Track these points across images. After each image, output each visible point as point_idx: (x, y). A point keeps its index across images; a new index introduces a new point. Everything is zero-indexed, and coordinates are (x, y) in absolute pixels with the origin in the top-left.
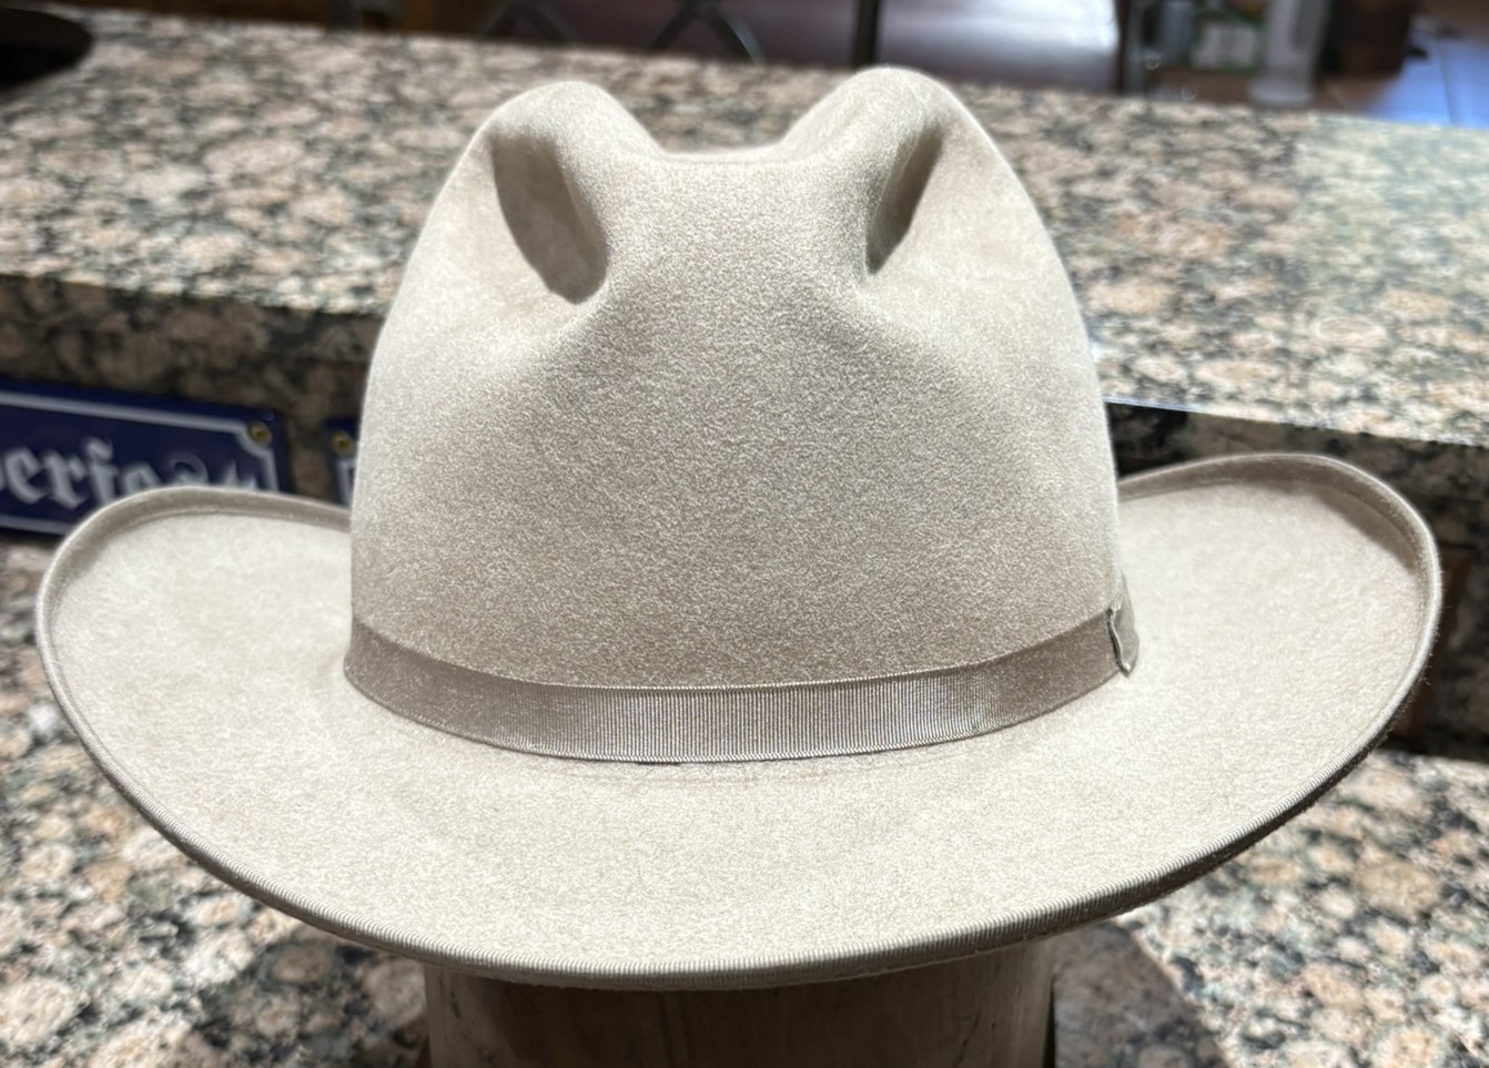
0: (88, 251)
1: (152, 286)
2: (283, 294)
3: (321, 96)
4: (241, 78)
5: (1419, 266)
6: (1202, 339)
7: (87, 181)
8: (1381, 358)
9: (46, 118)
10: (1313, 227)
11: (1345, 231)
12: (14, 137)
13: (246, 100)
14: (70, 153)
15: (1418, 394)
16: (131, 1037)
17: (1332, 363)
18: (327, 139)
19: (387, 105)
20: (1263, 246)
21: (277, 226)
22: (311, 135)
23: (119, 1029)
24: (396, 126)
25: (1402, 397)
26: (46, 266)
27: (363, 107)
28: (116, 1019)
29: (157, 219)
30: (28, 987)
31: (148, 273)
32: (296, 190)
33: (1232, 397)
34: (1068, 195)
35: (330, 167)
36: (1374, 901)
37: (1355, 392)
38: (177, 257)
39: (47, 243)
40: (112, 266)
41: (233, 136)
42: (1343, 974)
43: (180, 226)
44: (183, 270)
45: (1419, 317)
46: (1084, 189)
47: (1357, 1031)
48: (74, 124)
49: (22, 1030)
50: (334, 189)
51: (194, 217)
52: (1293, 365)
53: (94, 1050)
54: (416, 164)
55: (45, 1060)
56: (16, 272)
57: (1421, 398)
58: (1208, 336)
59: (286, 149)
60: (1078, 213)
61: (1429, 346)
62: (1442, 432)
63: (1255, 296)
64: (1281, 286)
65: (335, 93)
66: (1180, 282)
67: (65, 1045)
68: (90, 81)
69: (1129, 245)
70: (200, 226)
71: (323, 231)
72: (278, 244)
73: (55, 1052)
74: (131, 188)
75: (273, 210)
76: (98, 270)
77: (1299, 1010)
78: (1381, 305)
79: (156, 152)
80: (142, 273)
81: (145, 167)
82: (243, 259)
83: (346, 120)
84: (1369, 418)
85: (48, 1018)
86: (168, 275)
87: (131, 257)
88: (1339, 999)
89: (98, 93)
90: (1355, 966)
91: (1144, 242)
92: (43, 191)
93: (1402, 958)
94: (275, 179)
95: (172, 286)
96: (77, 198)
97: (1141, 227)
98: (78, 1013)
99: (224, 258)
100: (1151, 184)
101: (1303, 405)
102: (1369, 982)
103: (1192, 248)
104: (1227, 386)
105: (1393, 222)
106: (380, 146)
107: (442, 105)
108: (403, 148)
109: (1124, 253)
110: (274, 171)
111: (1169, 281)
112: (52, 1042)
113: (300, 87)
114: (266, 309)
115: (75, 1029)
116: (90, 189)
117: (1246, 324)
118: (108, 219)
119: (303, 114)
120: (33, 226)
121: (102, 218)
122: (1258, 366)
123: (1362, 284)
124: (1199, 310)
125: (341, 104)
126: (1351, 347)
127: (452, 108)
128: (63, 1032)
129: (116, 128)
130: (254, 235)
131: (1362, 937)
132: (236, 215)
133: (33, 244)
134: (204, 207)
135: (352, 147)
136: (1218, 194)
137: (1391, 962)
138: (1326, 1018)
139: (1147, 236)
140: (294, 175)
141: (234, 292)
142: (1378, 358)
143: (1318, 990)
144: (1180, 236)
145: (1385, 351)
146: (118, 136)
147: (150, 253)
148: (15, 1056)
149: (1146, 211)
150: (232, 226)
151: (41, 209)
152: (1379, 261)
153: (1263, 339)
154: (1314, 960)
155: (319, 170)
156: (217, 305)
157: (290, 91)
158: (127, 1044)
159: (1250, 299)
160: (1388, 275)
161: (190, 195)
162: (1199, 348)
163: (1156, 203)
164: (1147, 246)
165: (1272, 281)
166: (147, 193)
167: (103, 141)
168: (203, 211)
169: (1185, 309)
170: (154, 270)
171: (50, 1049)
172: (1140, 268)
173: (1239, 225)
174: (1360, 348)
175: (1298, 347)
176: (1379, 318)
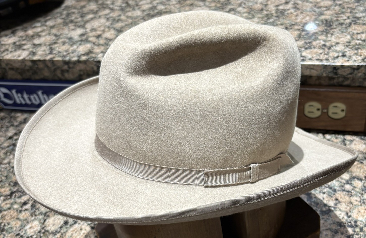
0: (59, 52)
1: (71, 59)
2: (98, 58)
3: (111, 6)
4: (95, 4)
5: (361, 17)
6: (305, 44)
7: (61, 34)
8: (348, 45)
9: (53, 20)
10: (336, 10)
11: (344, 10)
12: (46, 26)
13: (95, 10)
14: (57, 28)
15: (356, 53)
16: (74, 228)
17: (336, 47)
18: (112, 17)
19: (125, 6)
20: (323, 17)
21: (99, 40)
22: (108, 17)
23: (72, 226)
24: (127, 12)
25: (352, 54)
26: (50, 57)
27: (120, 8)
28: (72, 224)
29: (74, 42)
30: (54, 217)
31: (71, 56)
32: (104, 31)
33: (310, 59)
34: (277, 9)
35: (112, 24)
36: (354, 175)
37: (340, 54)
38: (77, 51)
39: (51, 51)
40: (64, 55)
41: (92, 19)
42: (346, 194)
43: (78, 44)
44: (78, 54)
45: (359, 32)
46: (281, 7)
47: (348, 208)
48: (59, 21)
49: (53, 228)
50: (112, 30)
51: (82, 41)
52: (326, 49)
53: (67, 231)
54: (130, 21)
55: (57, 234)
56: (44, 59)
57: (356, 54)
58: (306, 43)
59: (103, 21)
60: (279, 14)
61: (361, 40)
62: (361, 62)
63: (319, 31)
64: (326, 28)
65: (114, 5)
66: (301, 29)
67: (61, 230)
68: (63, 10)
69: (290, 21)
70: (83, 43)
71: (109, 41)
72: (99, 45)
73: (59, 232)
74: (69, 36)
75: (98, 37)
76: (61, 57)
77: (335, 204)
78: (350, 30)
79: (75, 26)
80: (70, 56)
81: (73, 30)
82: (91, 50)
83: (116, 12)
84: (343, 61)
85: (58, 224)
86: (75, 56)
87: (68, 52)
88: (344, 200)
89: (65, 12)
90: (348, 191)
91: (294, 20)
92: (51, 38)
93: (360, 189)
94: (99, 29)
95: (75, 59)
96: (57, 40)
97: (294, 16)
98: (64, 223)
99: (87, 50)
100: (297, 4)
101: (327, 60)
102: (352, 195)
103: (305, 20)
104: (310, 56)
105: (356, 6)
106: (123, 17)
107: (137, 5)
108: (128, 17)
109: (289, 23)
110: (99, 27)
111: (299, 30)
112: (58, 230)
113: (107, 4)
114: (95, 62)
115: (63, 227)
116: (61, 37)
117: (316, 39)
118: (64, 43)
119: (107, 11)
120: (48, 47)
121: (63, 43)
122: (317, 50)
123: (346, 24)
124: (305, 36)
125: (116, 8)
126: (341, 42)
127: (139, 5)
128: (61, 227)
129: (67, 21)
130: (94, 43)
131: (351, 184)
132: (90, 39)
133: (48, 52)
134: (84, 38)
135: (117, 18)
136: (314, 4)
137: (357, 190)
138: (341, 205)
139: (295, 18)
140: (103, 27)
141: (88, 58)
142: (348, 44)
143: (339, 198)
144: (303, 17)
145: (349, 42)
146: (68, 22)
147: (72, 51)
148: (51, 233)
149: (295, 11)
150: (90, 42)
151: (50, 43)
152: (351, 18)
153: (320, 42)
154: (339, 191)
155: (109, 25)
156: (85, 62)
157: (105, 6)
158: (74, 229)
159: (318, 32)
160: (353, 21)
161: (82, 35)
162: (304, 47)
163: (298, 9)
164: (295, 21)
165: (324, 26)
166: (73, 36)
167: (65, 24)
168: (84, 39)
169: (302, 37)
170: (72, 55)
171: (58, 232)
172: (292, 27)
173: (317, 12)
174: (343, 42)
175: (328, 44)
176: (349, 34)
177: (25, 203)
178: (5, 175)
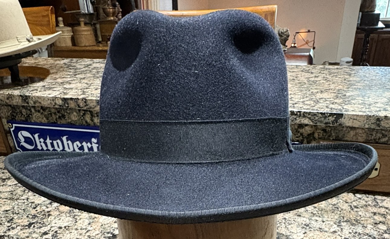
7: (92, 84)
12: (76, 78)
14: (88, 80)
17: (375, 105)
26: (83, 97)
33: (353, 111)
37: (382, 109)
39: (83, 93)
46: (312, 79)
48: (89, 75)
52: (366, 105)
66: (337, 93)
84: (386, 113)
97: (326, 85)
100: (327, 78)
101: (370, 112)
103: (339, 87)
104: (351, 109)
109: (323, 89)
111: (334, 93)
117: (354, 99)
120: (80, 91)
122: (358, 106)
124: (342, 97)
142: (386, 103)
144: (335, 86)
153: (358, 101)
159: (354, 95)
162: (344, 103)
163: (329, 81)
164: (328, 87)
165: (358, 92)
169: (339, 97)
172: (327, 91)
175: (367, 102)
177: (45, 233)
178: (23, 208)
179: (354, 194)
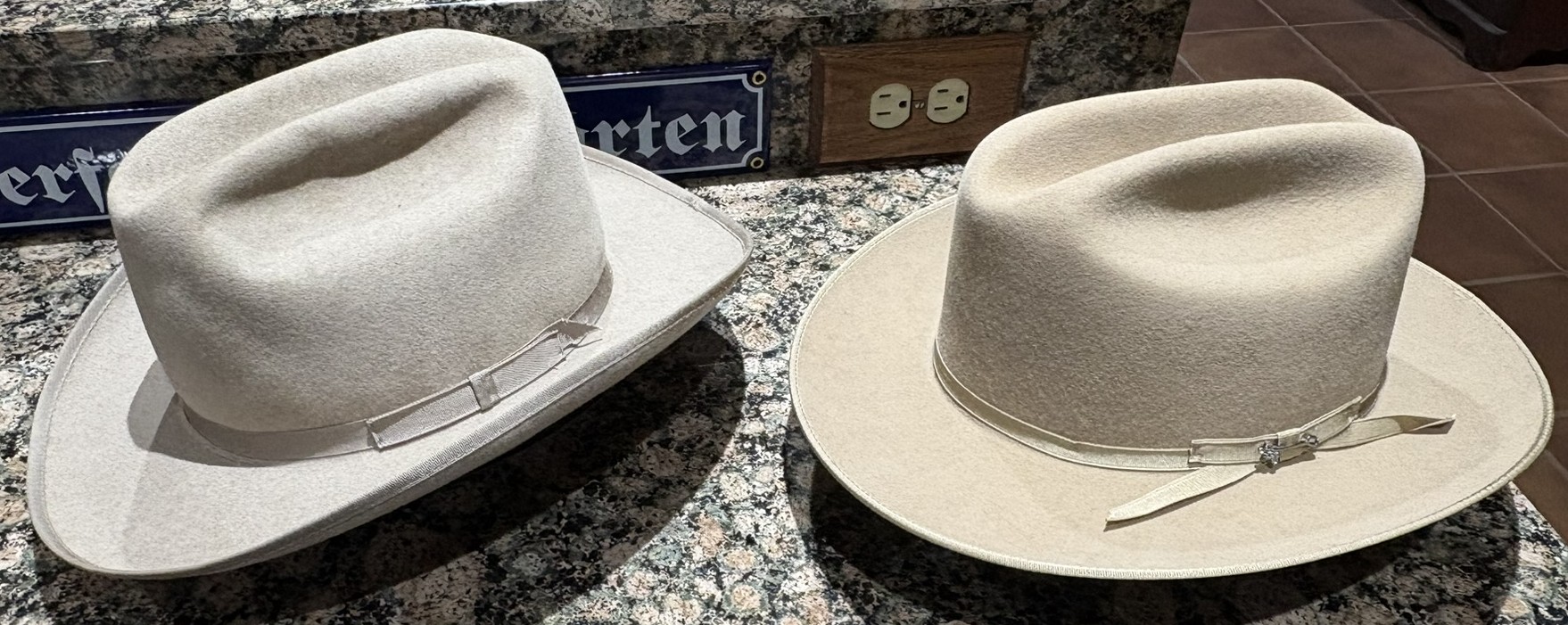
179: (918, 169)
